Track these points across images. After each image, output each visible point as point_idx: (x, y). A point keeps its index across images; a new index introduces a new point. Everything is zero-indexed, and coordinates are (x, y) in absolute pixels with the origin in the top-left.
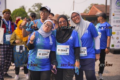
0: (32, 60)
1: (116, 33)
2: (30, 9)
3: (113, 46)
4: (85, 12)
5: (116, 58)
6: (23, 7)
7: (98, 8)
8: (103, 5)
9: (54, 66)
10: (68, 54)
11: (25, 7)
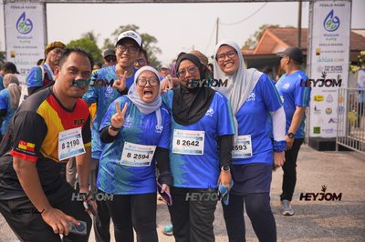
0: (107, 167)
1: (325, 99)
2: (107, 41)
3: (317, 130)
4: (246, 47)
5: (327, 161)
6: (91, 37)
7: (279, 36)
8: (292, 28)
9: (164, 187)
10: (201, 152)
11: (95, 35)
